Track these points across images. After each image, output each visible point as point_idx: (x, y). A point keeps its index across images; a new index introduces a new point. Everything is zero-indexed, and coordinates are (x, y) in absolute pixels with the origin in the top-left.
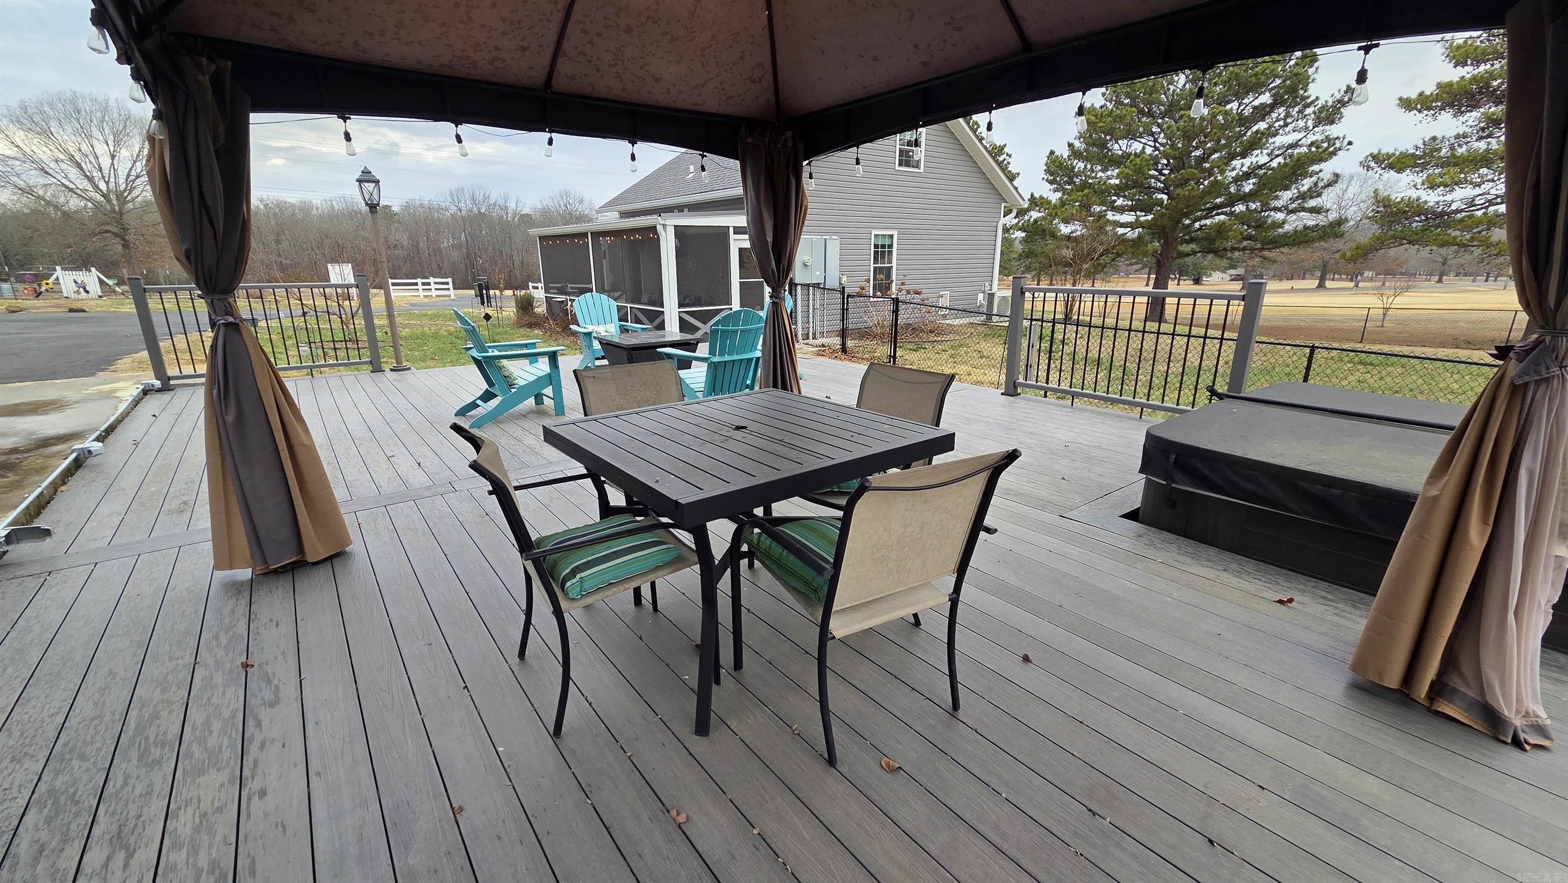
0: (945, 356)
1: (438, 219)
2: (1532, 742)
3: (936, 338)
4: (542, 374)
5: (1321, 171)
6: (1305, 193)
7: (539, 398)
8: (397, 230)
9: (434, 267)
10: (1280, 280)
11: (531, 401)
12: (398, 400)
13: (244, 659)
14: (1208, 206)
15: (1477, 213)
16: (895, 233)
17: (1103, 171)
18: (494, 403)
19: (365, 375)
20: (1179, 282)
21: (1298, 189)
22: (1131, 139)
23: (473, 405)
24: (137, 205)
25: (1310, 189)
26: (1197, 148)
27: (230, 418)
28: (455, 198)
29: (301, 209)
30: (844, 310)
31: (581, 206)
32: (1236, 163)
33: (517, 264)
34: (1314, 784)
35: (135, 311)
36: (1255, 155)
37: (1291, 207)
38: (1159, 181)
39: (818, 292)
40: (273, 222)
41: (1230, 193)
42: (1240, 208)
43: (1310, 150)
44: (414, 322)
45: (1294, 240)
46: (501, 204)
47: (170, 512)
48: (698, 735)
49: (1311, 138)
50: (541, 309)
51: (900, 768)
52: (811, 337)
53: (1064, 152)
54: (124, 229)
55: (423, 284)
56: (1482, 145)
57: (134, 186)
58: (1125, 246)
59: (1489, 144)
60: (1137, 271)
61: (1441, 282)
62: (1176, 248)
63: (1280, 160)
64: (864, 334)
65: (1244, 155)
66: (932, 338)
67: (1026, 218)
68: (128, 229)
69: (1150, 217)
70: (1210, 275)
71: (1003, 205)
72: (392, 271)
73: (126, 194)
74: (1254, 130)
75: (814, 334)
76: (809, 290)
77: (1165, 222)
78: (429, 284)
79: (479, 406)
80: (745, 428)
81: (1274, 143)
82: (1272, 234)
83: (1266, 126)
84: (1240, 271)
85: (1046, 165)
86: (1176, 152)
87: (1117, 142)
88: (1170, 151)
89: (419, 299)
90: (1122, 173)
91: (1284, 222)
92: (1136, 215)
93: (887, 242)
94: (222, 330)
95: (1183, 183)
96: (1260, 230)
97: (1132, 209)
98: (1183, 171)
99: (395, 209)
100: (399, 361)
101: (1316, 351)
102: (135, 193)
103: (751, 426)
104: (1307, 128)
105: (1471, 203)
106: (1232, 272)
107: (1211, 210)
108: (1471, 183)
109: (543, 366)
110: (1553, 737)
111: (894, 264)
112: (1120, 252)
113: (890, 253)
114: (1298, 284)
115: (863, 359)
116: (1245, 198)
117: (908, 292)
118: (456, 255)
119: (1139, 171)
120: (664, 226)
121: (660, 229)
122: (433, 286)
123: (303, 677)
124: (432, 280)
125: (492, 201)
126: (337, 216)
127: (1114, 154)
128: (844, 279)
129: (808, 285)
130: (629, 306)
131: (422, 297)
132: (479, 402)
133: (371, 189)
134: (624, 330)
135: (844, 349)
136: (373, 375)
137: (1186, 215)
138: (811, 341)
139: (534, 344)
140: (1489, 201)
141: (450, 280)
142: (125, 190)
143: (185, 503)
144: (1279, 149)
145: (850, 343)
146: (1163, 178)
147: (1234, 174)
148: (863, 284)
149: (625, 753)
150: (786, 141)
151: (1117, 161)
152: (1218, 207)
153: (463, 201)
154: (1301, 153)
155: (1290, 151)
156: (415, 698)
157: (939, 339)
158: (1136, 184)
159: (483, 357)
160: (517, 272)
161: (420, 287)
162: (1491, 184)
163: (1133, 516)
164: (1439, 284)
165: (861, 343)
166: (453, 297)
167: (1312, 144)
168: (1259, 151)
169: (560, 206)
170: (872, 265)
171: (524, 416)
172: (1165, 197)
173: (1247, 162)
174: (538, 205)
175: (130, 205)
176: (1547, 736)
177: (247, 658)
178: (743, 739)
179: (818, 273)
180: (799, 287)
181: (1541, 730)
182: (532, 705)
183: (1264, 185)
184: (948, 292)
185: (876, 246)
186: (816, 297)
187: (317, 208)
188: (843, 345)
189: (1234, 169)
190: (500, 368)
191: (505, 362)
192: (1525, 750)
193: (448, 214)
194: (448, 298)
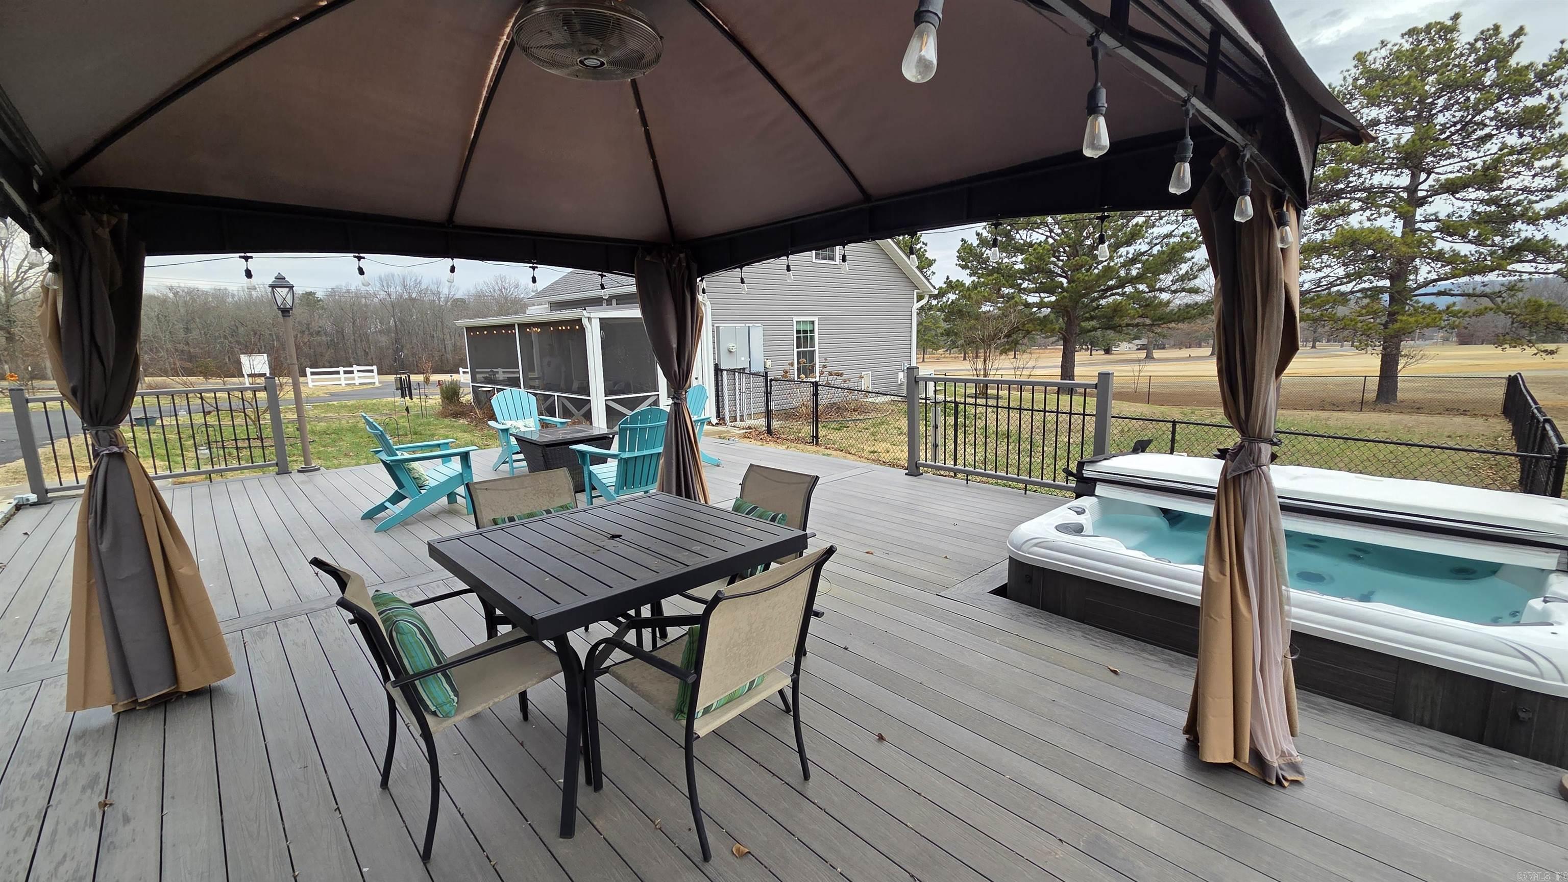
0: (866, 434)
1: (366, 305)
2: (1289, 778)
3: (858, 416)
4: (452, 474)
5: (1193, 258)
6: (1183, 276)
7: (452, 497)
8: (320, 316)
9: (360, 353)
10: (1180, 349)
11: (444, 500)
12: (304, 506)
13: (102, 798)
14: (1102, 287)
15: (1323, 293)
16: (816, 319)
17: (1008, 257)
18: (405, 503)
19: (270, 480)
20: (1091, 352)
21: (1177, 272)
22: (1029, 230)
23: (382, 508)
24: (28, 295)
25: (1187, 272)
26: (1087, 238)
27: (104, 547)
28: (385, 284)
29: (215, 296)
30: (768, 393)
31: (516, 290)
32: (1123, 251)
33: (449, 348)
34: (1104, 833)
35: (12, 411)
36: (1138, 243)
37: (1173, 288)
38: (1058, 266)
39: (743, 377)
40: (182, 310)
41: (1119, 276)
42: (1129, 289)
43: (1182, 240)
44: (331, 414)
45: (1179, 317)
46: (433, 288)
47: (34, 642)
48: (564, 838)
49: (1182, 230)
50: (467, 397)
51: (749, 852)
52: (738, 419)
53: (975, 242)
54: (9, 321)
55: (345, 372)
56: (1318, 236)
57: (26, 276)
58: (1033, 324)
59: (1323, 235)
60: (1053, 343)
61: (1315, 348)
62: (1079, 325)
63: (1158, 247)
64: (789, 415)
65: (1128, 243)
66: (856, 416)
67: (945, 299)
68: (15, 322)
69: (1053, 299)
70: (1119, 346)
71: (916, 292)
72: (313, 359)
73: (16, 284)
74: (1134, 223)
75: (742, 416)
76: (735, 375)
77: (1067, 302)
78: (352, 372)
79: (387, 508)
80: (619, 536)
81: (1152, 233)
82: (1159, 312)
83: (1143, 219)
84: (1144, 341)
85: (958, 252)
86: (1071, 242)
87: (1017, 233)
88: (1065, 240)
89: (341, 387)
90: (1027, 259)
91: (1169, 302)
92: (1040, 297)
93: (809, 328)
94: (105, 459)
95: (1077, 268)
96: (1149, 309)
97: (1036, 291)
98: (1077, 258)
99: (320, 295)
100: (307, 462)
101: (1177, 426)
102: (27, 284)
103: (627, 535)
104: (1177, 221)
105: (1318, 283)
106: (1137, 342)
107: (1106, 291)
108: (1314, 268)
109: (456, 465)
110: (1304, 771)
111: (816, 348)
112: (1030, 329)
113: (812, 338)
114: (1195, 352)
115: (787, 440)
116: (1133, 281)
117: (830, 374)
118: (384, 340)
119: (1040, 258)
120: (589, 319)
121: (585, 322)
122: (356, 374)
123: (165, 812)
124: (355, 368)
125: (423, 286)
126: (255, 303)
127: (1017, 242)
128: (769, 363)
129: (734, 371)
130: (556, 394)
131: (344, 385)
132: (388, 504)
133: (284, 294)
134: (544, 425)
135: (769, 431)
136: (278, 477)
137: (1084, 296)
138: (738, 423)
139: (447, 443)
140: (1331, 283)
141: (374, 368)
142: (15, 282)
143: (53, 631)
144: (1157, 239)
145: (775, 424)
146: (1061, 263)
147: (1122, 260)
148: (787, 367)
149: (490, 861)
150: (680, 260)
151: (1020, 249)
152: (1111, 288)
153: (393, 287)
154: (1175, 242)
155: (1165, 240)
156: (283, 824)
157: (862, 417)
158: (1039, 270)
159: (392, 461)
160: (449, 356)
161: (342, 375)
162: (1329, 269)
163: (1001, 592)
164: (1313, 350)
165: (788, 424)
166: (377, 384)
167: (1183, 234)
168: (1141, 240)
169: (494, 290)
170: (796, 350)
171: (434, 516)
172: (1064, 281)
173: (1131, 249)
174: (471, 289)
175: (21, 296)
176: (1300, 772)
177: (106, 798)
178: (607, 838)
179: (743, 359)
180: (725, 373)
181: (1295, 767)
182: (404, 821)
183: (1147, 269)
184: (870, 372)
185: (798, 332)
186: (742, 382)
187: (233, 296)
188: (769, 425)
189: (1121, 256)
190: (409, 471)
191: (414, 465)
192: (1284, 787)
193: (376, 300)
194: (371, 386)
